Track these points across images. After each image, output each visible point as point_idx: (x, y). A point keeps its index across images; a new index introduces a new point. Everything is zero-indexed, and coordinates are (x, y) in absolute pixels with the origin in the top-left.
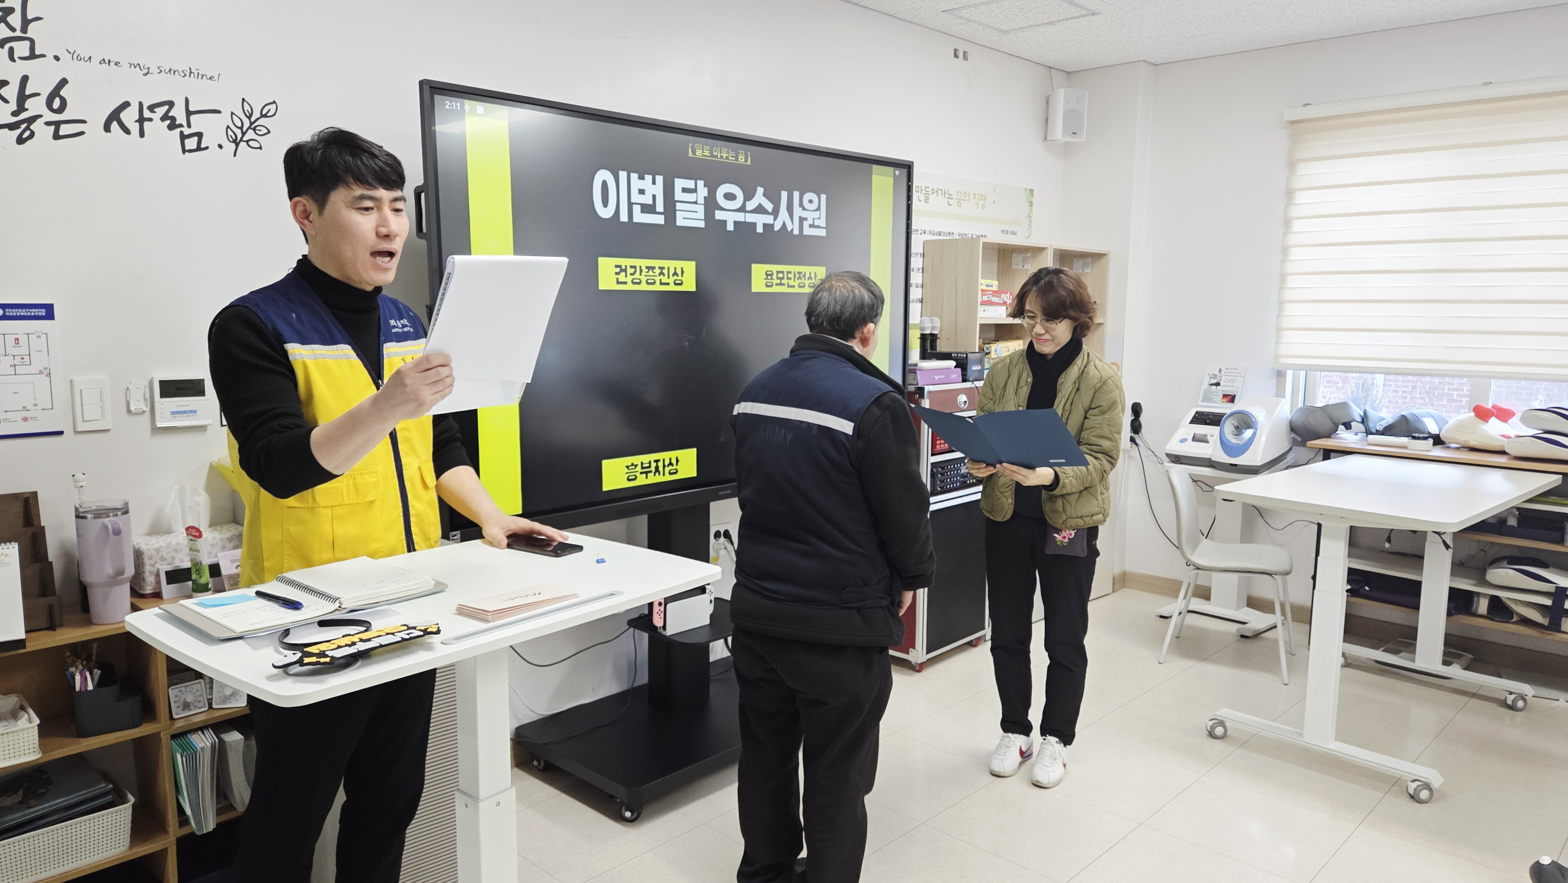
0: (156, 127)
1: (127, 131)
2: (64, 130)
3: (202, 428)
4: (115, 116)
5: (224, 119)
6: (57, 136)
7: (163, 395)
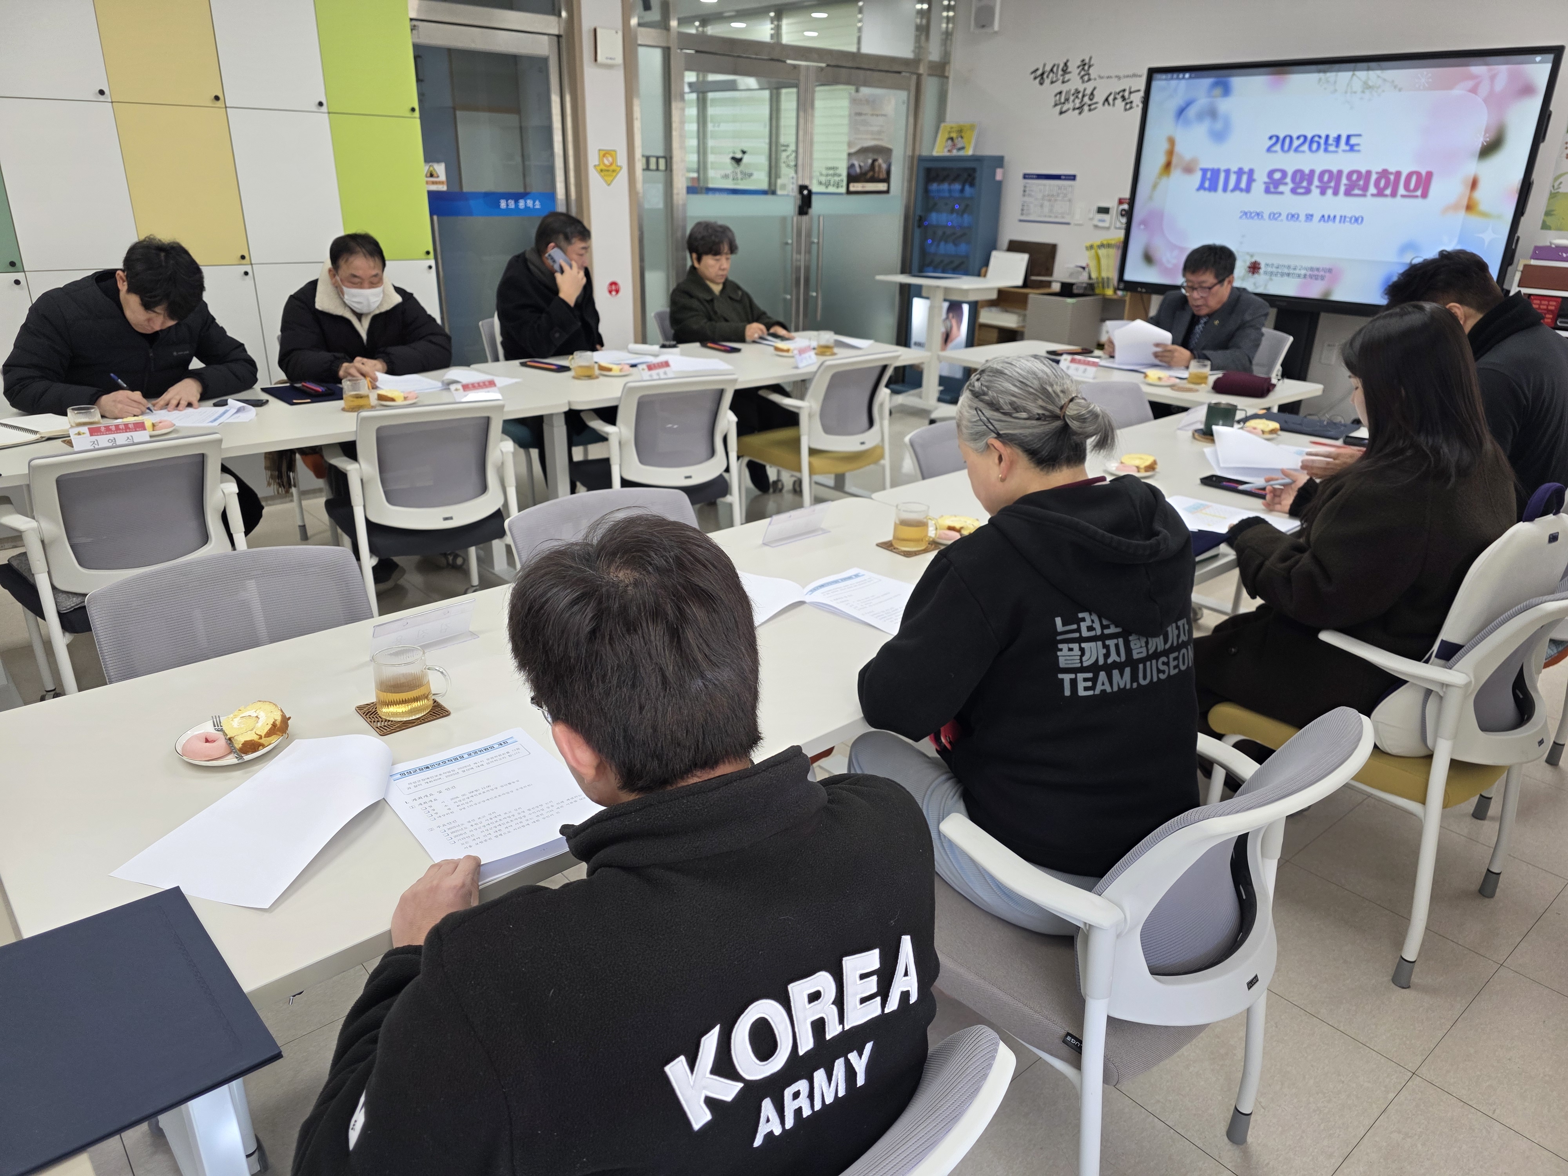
0: (1119, 101)
1: (1109, 104)
2: (1093, 107)
4: (1107, 100)
6: (1090, 110)
7: (1098, 212)
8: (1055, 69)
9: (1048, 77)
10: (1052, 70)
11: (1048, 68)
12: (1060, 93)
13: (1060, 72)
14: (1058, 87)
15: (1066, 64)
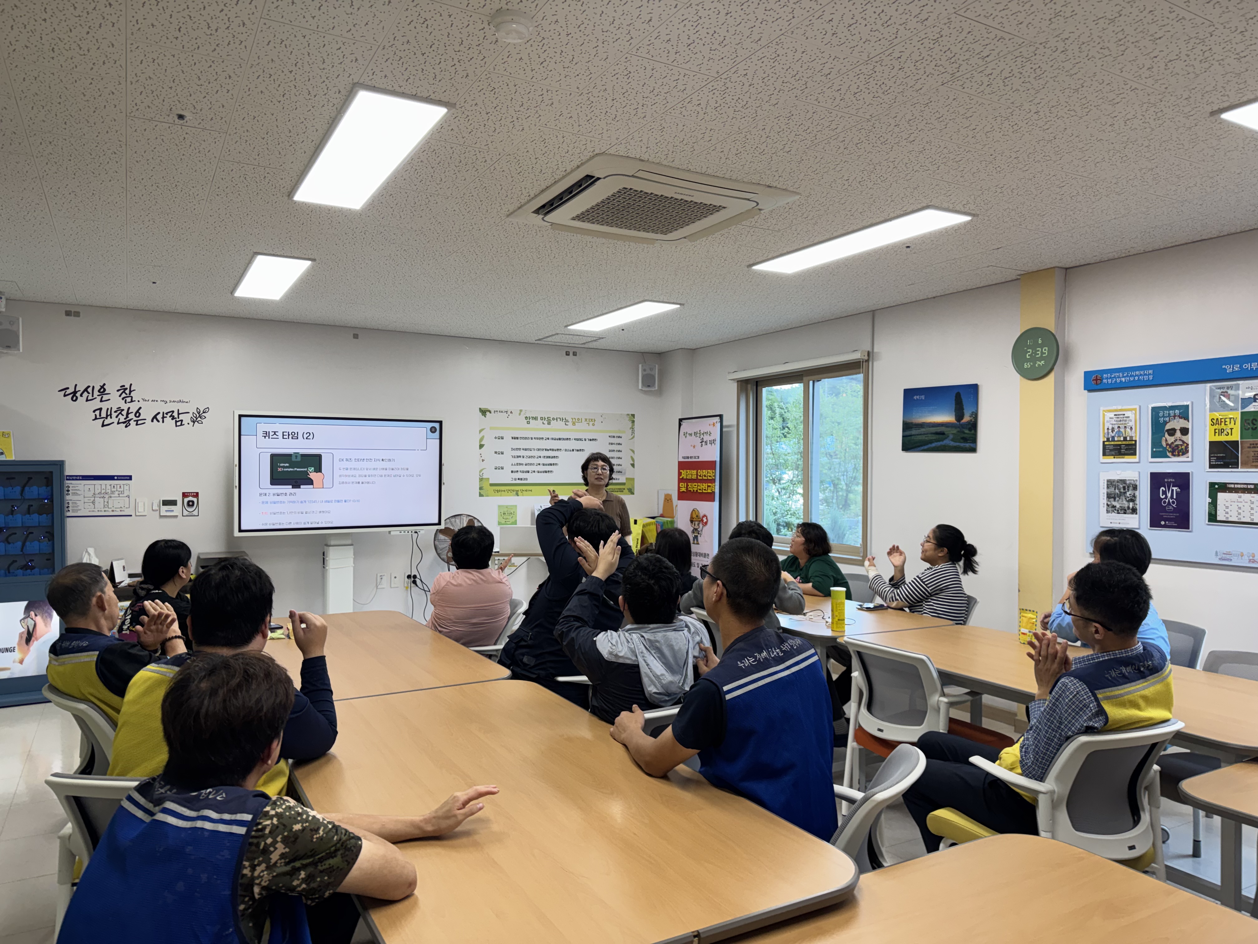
0: (168, 419)
1: (158, 421)
2: (139, 422)
3: (176, 516)
4: (155, 417)
5: (191, 415)
6: (137, 424)
7: (164, 504)
8: (90, 390)
9: (81, 395)
10: (86, 390)
11: (81, 388)
12: (100, 409)
13: (96, 393)
14: (96, 404)
15: (102, 387)
